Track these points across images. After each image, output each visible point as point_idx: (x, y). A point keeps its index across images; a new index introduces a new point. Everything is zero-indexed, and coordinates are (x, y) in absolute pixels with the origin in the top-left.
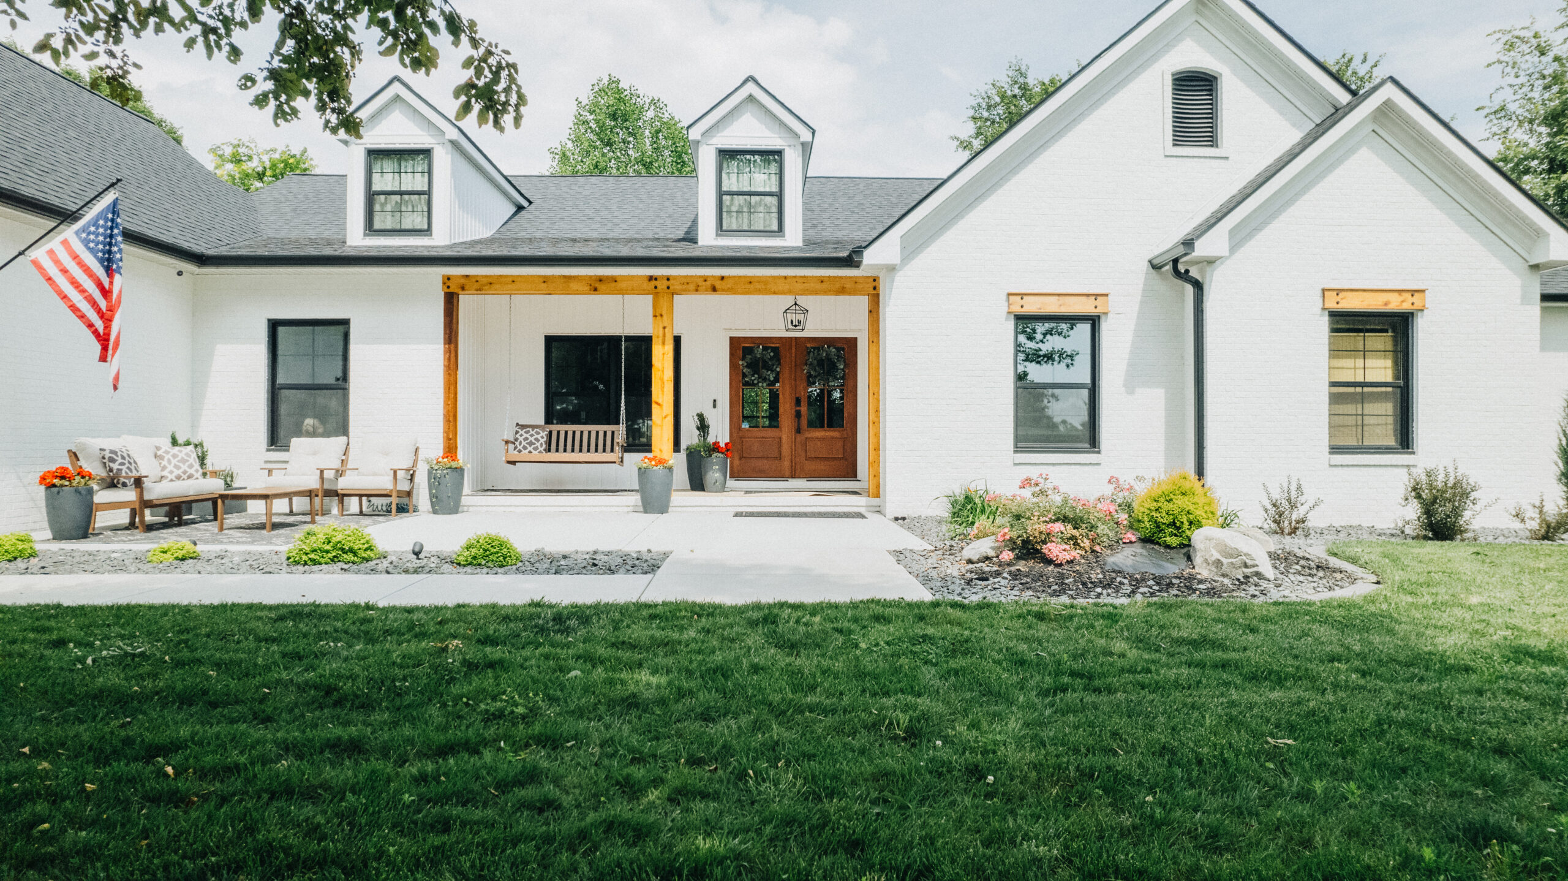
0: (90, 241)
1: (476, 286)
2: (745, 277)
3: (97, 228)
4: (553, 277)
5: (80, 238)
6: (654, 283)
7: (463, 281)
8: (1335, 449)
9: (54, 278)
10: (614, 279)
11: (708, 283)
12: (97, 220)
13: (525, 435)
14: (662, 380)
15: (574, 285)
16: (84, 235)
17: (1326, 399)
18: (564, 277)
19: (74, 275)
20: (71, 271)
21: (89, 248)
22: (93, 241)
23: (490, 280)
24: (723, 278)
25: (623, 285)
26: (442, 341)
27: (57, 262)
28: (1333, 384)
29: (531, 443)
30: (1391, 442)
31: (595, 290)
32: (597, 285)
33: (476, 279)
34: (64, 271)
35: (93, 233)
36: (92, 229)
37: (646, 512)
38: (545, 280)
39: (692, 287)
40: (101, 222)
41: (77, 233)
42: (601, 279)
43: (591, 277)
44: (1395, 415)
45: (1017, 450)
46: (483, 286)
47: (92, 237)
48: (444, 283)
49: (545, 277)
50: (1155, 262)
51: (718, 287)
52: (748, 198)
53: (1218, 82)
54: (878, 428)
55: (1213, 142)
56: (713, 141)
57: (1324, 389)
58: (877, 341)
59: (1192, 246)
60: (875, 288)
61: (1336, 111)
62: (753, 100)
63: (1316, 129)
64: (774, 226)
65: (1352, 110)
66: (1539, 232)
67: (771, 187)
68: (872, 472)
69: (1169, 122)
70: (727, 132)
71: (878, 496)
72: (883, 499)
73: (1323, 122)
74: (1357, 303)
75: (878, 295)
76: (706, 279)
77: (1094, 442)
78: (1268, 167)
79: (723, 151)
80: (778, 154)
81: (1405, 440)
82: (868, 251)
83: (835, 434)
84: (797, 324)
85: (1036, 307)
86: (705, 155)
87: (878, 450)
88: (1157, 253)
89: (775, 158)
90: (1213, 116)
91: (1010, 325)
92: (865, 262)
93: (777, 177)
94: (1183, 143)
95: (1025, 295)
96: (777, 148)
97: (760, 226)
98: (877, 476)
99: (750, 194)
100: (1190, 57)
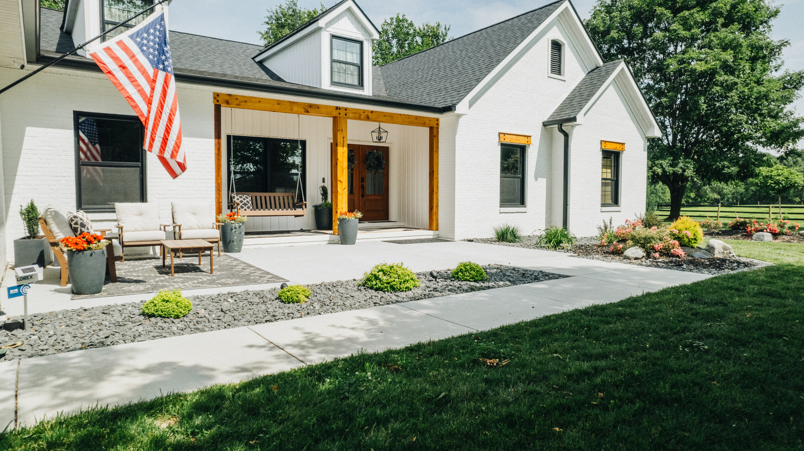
0: (143, 45)
1: (237, 102)
2: (382, 112)
3: (148, 35)
4: (284, 101)
5: (135, 41)
6: (338, 110)
7: (227, 98)
8: (604, 205)
9: (114, 72)
10: (318, 107)
11: (365, 114)
12: (149, 29)
13: (240, 199)
14: (342, 168)
15: (295, 108)
16: (139, 40)
17: (600, 185)
18: (290, 102)
19: (131, 71)
20: (129, 67)
21: (143, 51)
22: (146, 45)
23: (245, 99)
24: (372, 112)
25: (323, 110)
26: (214, 137)
27: (116, 59)
28: (603, 179)
29: (245, 204)
30: (610, 201)
31: (308, 112)
32: (309, 109)
33: (236, 98)
34: (123, 67)
35: (146, 39)
36: (145, 35)
37: (342, 244)
38: (279, 102)
39: (357, 116)
40: (152, 31)
41: (131, 37)
42: (311, 106)
43: (305, 103)
44: (612, 192)
45: (500, 207)
46: (242, 103)
47: (145, 42)
48: (215, 98)
50: (545, 124)
51: (370, 116)
52: (344, 65)
53: (562, 47)
54: (438, 196)
55: (559, 73)
56: (328, 29)
57: (600, 181)
58: (437, 152)
59: (574, 119)
60: (437, 124)
61: (597, 68)
62: (349, 10)
63: (591, 74)
64: (356, 83)
65: (613, 70)
66: (651, 125)
67: (357, 61)
68: (434, 217)
69: (550, 62)
70: (336, 25)
71: (437, 229)
72: (443, 231)
73: (592, 71)
74: (610, 147)
75: (438, 128)
76: (364, 111)
77: (522, 202)
78: (577, 87)
79: (334, 36)
80: (361, 43)
81: (616, 201)
82: (457, 107)
83: (379, 198)
84: (380, 139)
85: (509, 140)
86: (325, 37)
87: (437, 206)
88: (545, 119)
89: (358, 45)
90: (560, 61)
91: (499, 148)
92: (456, 112)
93: (359, 56)
94: (552, 72)
95: (505, 134)
96: (360, 39)
97: (349, 81)
98: (437, 220)
99: (346, 63)
100: (556, 34)
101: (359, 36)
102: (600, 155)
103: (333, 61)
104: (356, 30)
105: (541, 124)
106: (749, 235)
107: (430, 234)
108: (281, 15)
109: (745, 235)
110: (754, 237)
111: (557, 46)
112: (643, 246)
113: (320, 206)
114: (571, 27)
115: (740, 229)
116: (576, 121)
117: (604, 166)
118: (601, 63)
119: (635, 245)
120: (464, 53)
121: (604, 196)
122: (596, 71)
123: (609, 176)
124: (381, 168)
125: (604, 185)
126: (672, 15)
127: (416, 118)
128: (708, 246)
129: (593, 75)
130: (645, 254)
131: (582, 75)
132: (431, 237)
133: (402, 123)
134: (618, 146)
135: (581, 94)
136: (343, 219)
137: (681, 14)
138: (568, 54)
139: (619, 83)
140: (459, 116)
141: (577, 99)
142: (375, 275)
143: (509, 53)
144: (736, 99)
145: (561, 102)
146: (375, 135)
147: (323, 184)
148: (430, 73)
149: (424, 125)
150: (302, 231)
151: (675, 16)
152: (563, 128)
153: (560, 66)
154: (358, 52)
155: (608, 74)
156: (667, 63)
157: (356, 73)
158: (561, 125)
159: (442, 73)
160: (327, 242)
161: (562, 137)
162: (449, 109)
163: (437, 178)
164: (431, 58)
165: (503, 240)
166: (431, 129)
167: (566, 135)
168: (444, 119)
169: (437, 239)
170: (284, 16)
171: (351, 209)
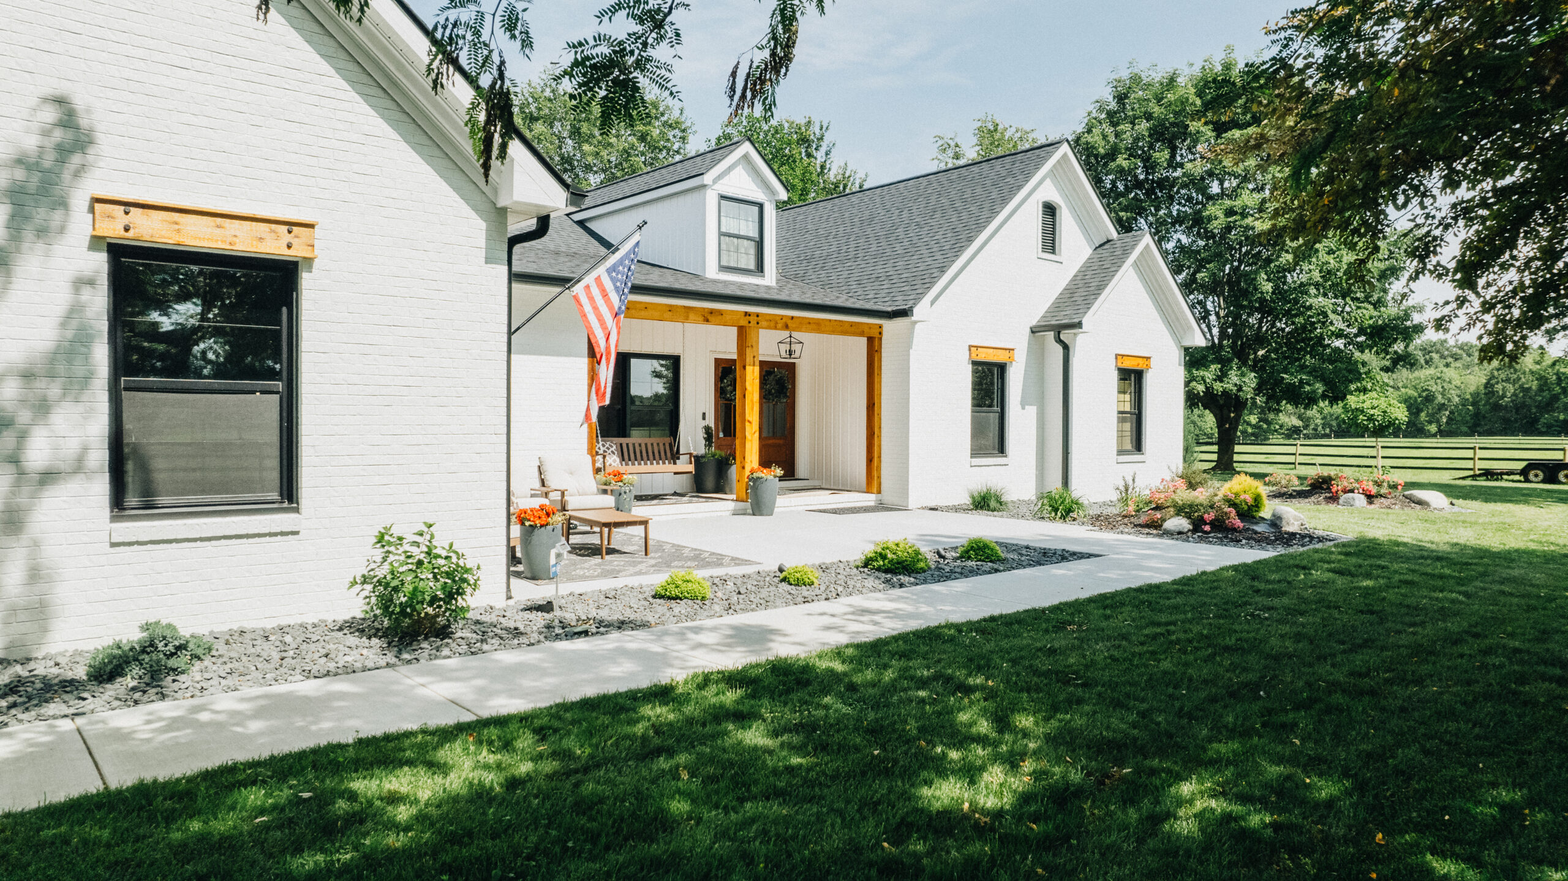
0: (617, 280)
2: (806, 318)
4: (677, 306)
5: (610, 277)
6: (746, 317)
8: (1121, 452)
10: (720, 313)
11: (783, 321)
14: (752, 401)
15: (692, 316)
16: (613, 274)
17: (1115, 420)
18: (685, 307)
21: (615, 287)
22: (620, 281)
24: (792, 318)
25: (728, 317)
27: (592, 299)
28: (1120, 412)
30: (1130, 447)
31: (707, 321)
32: (709, 318)
34: (596, 309)
35: (619, 273)
36: (620, 268)
38: (671, 309)
39: (772, 324)
42: (712, 312)
43: (704, 309)
44: (1131, 431)
45: (971, 457)
47: (619, 276)
49: (671, 306)
50: (1034, 329)
51: (789, 325)
52: (735, 240)
53: (1058, 212)
54: (880, 441)
55: (1053, 252)
56: (715, 187)
57: (1115, 415)
58: (880, 375)
59: (1079, 325)
60: (880, 333)
61: (1108, 241)
62: (746, 157)
63: (1100, 250)
64: (752, 265)
65: (1134, 247)
66: (1190, 327)
67: (754, 234)
68: (875, 474)
69: (1040, 234)
70: (725, 180)
71: (879, 492)
72: (888, 496)
73: (1101, 246)
74: (1129, 364)
75: (880, 339)
76: (782, 317)
77: (1001, 449)
78: (1079, 271)
79: (723, 197)
80: (761, 206)
81: (1138, 446)
82: (915, 310)
83: (781, 442)
84: (790, 353)
85: (984, 356)
86: (711, 198)
87: (880, 457)
88: (1034, 323)
89: (756, 209)
90: (1054, 233)
91: (969, 368)
92: (913, 318)
93: (757, 225)
94: (1044, 250)
95: (977, 347)
96: (759, 200)
97: (742, 265)
98: (879, 477)
99: (738, 237)
100: (1049, 192)
101: (759, 195)
102: (1115, 375)
103: (722, 234)
104: (755, 187)
105: (1028, 330)
106: (1334, 499)
107: (870, 499)
108: (531, 100)
109: (1330, 498)
110: (1341, 501)
111: (1050, 210)
112: (1188, 516)
113: (703, 457)
114: (1070, 181)
115: (1322, 489)
116: (1081, 327)
117: (1122, 391)
118: (1114, 234)
119: (1178, 514)
120: (905, 214)
121: (1121, 437)
122: (1106, 246)
123: (1128, 409)
124: (786, 396)
125: (1121, 420)
126: (1214, 134)
127: (852, 324)
128: (1274, 515)
129: (1104, 252)
130: (1191, 527)
131: (1087, 252)
132: (872, 504)
133: (833, 332)
134: (1140, 361)
135: (1087, 285)
136: (758, 478)
137: (1229, 134)
138: (1066, 221)
139: (1142, 268)
140: (916, 322)
141: (1082, 292)
142: (881, 554)
143: (985, 227)
144: (1317, 276)
145: (1056, 295)
146: (784, 348)
147: (704, 423)
148: (853, 245)
149: (861, 334)
150: (675, 494)
151: (1218, 136)
152: (1062, 337)
153: (1054, 240)
154: (757, 220)
155: (1126, 253)
156: (1208, 213)
157: (752, 251)
158: (1059, 333)
159: (874, 247)
160: (728, 513)
161: (1059, 349)
162: (904, 313)
163: (879, 414)
164: (847, 215)
165: (982, 508)
166: (870, 340)
167: (1066, 347)
168: (890, 327)
169: (881, 507)
170: (536, 100)
171: (765, 463)
